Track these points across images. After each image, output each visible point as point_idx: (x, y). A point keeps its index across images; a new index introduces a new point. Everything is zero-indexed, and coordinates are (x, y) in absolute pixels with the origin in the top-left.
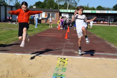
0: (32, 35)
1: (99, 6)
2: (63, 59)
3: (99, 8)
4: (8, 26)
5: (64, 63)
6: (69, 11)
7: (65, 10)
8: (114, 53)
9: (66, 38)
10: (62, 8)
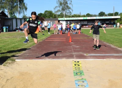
0: (41, 41)
1: (88, 14)
2: (76, 62)
3: (88, 15)
4: (20, 34)
5: (79, 65)
6: (66, 19)
7: (63, 18)
8: (118, 53)
9: (70, 42)
10: (60, 17)
